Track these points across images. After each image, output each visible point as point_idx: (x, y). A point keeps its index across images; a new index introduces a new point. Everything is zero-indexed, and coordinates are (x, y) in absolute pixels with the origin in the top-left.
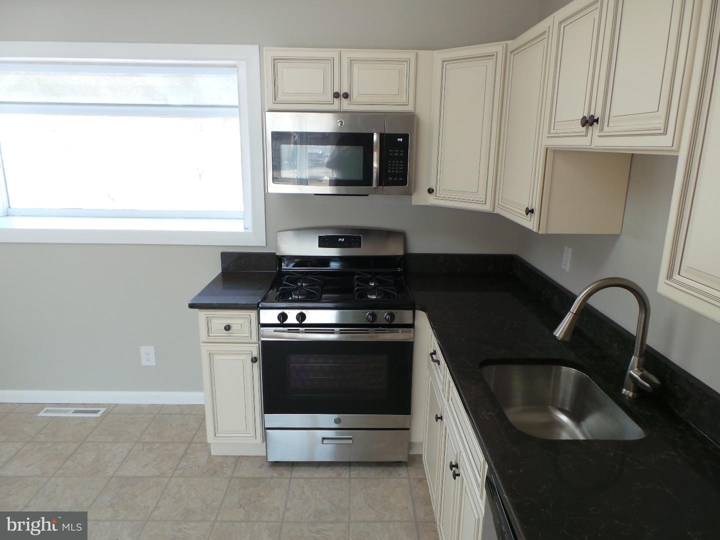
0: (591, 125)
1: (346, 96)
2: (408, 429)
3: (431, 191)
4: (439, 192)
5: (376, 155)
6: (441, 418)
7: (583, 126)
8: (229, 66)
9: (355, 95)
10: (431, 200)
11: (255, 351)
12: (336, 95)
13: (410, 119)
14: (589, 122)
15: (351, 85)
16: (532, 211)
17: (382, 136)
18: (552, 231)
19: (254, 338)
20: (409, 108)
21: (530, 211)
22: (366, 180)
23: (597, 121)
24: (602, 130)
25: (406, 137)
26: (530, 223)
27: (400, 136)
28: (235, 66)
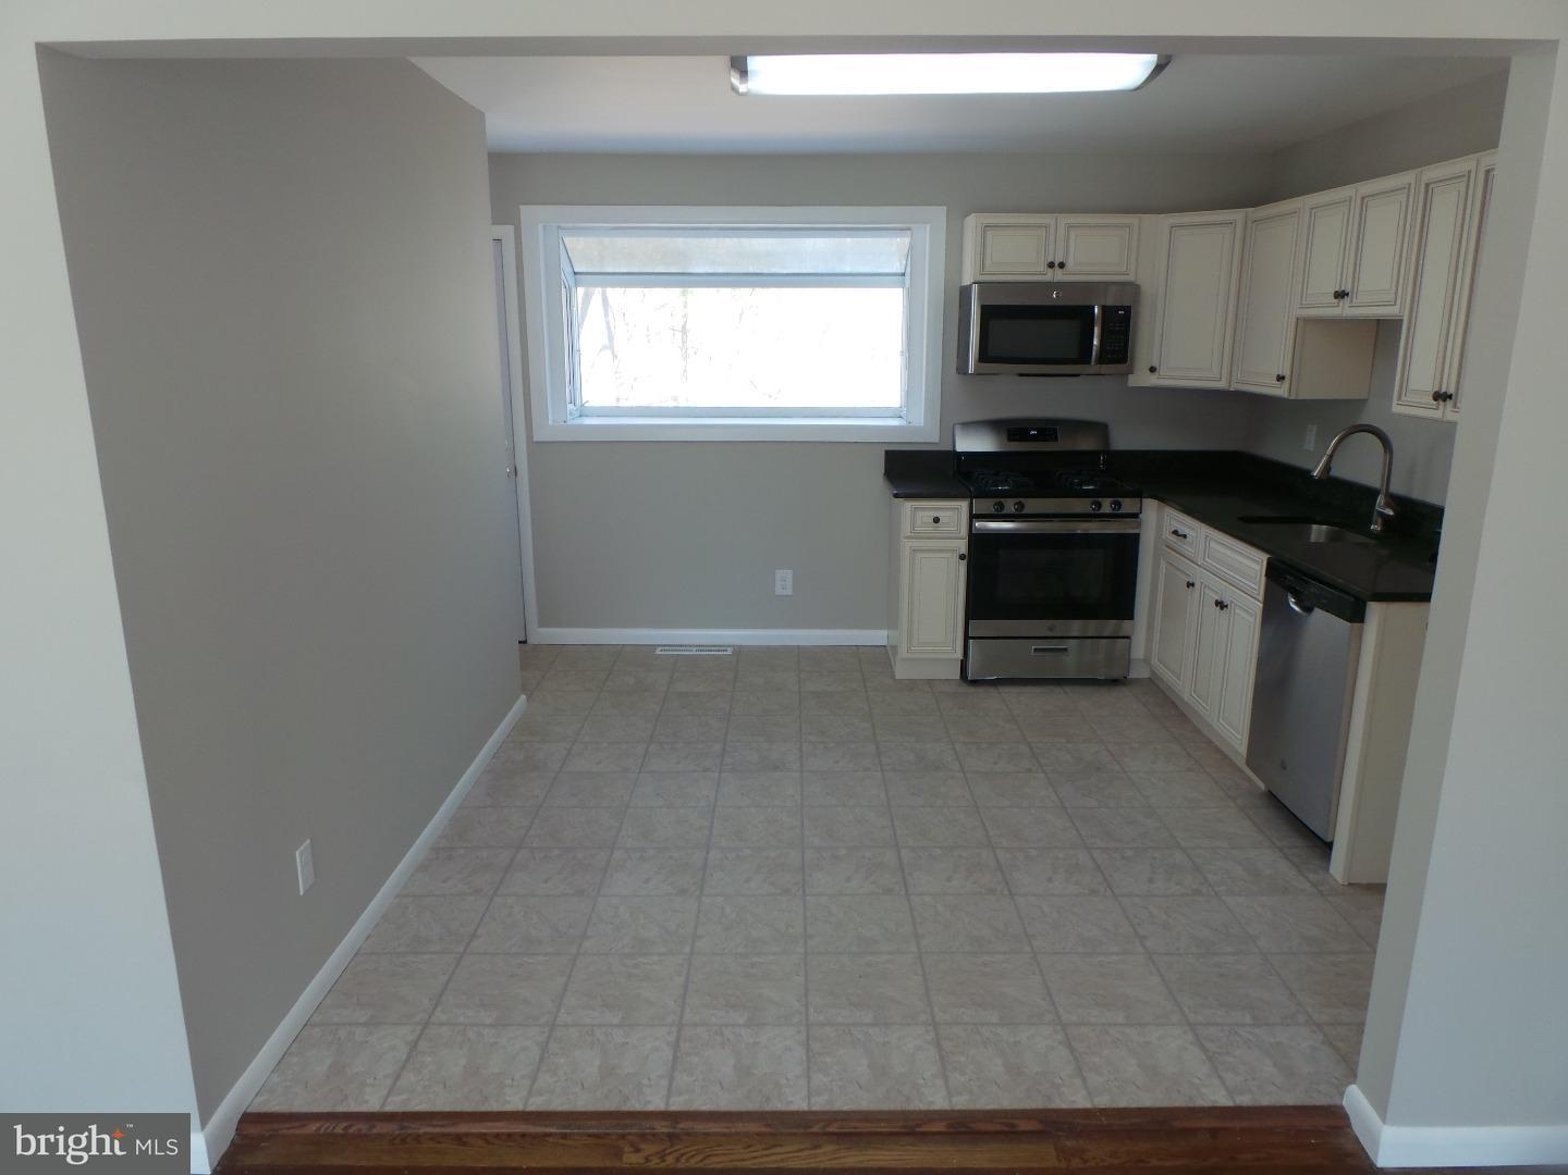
0: (1343, 297)
1: (1062, 265)
2: (1128, 637)
3: (1153, 370)
4: (1163, 371)
5: (1097, 331)
6: (1193, 585)
7: (1336, 298)
8: (902, 229)
9: (1070, 265)
10: (1153, 380)
11: (963, 546)
12: (1051, 265)
13: (1133, 289)
14: (1340, 295)
15: (1067, 253)
16: (1283, 378)
17: (1104, 309)
18: (1302, 396)
19: (964, 532)
20: (1131, 278)
21: (1280, 378)
22: (1084, 357)
23: (1347, 294)
24: (1351, 301)
25: (1128, 309)
26: (1281, 391)
27: (1122, 308)
28: (909, 229)
